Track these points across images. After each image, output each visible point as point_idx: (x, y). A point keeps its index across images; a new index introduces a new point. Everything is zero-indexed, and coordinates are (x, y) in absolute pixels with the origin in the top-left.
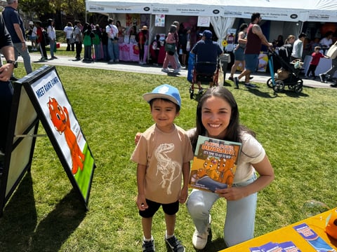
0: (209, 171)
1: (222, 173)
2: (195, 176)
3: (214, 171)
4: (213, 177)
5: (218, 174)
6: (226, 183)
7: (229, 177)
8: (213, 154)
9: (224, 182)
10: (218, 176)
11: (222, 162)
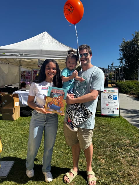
0: (54, 102)
1: (59, 102)
2: (49, 104)
3: (56, 102)
4: (55, 104)
5: (57, 103)
6: (60, 106)
7: (61, 104)
8: (55, 94)
9: (59, 106)
10: (57, 104)
11: (58, 98)
